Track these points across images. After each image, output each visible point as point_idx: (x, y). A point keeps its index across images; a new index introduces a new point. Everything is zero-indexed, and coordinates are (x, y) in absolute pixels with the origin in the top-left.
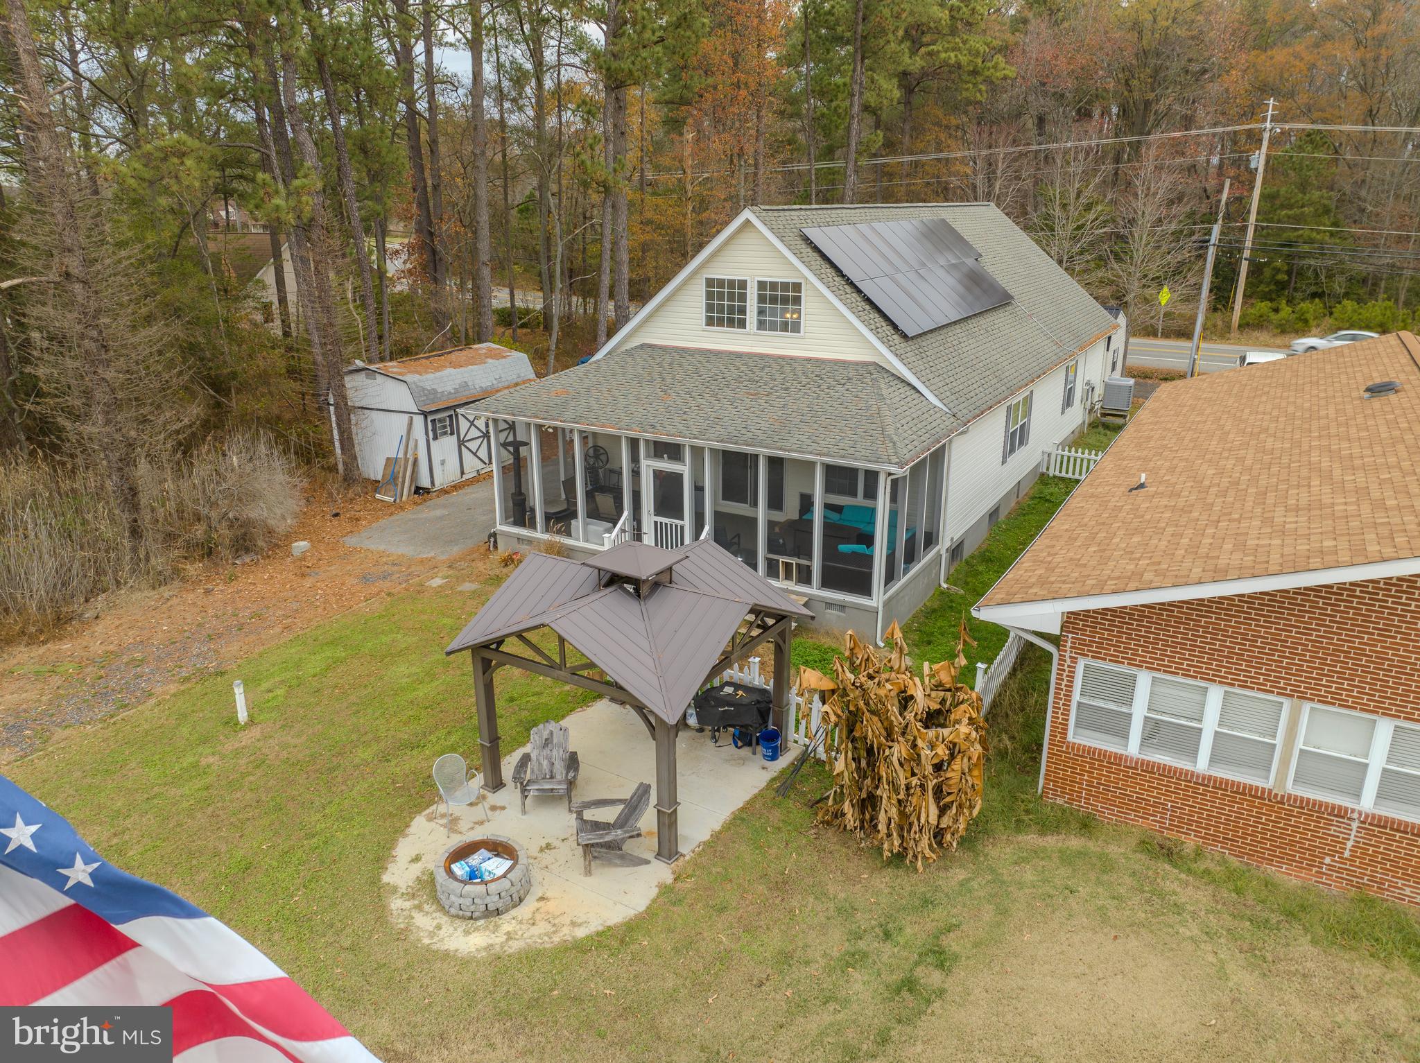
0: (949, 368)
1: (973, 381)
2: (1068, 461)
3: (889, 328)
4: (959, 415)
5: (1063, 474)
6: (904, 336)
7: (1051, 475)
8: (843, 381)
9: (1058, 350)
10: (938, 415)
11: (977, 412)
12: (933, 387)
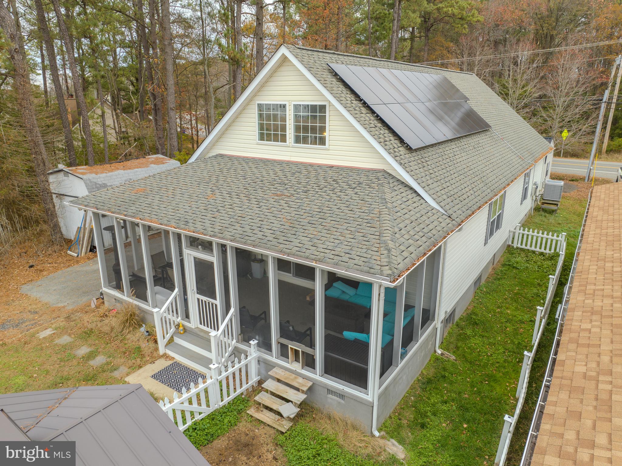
0: (446, 175)
1: (465, 185)
2: (527, 238)
3: (397, 141)
4: (454, 216)
5: (523, 246)
6: (409, 149)
7: (515, 247)
8: (354, 186)
9: (522, 163)
10: (435, 217)
11: (469, 212)
12: (432, 192)
